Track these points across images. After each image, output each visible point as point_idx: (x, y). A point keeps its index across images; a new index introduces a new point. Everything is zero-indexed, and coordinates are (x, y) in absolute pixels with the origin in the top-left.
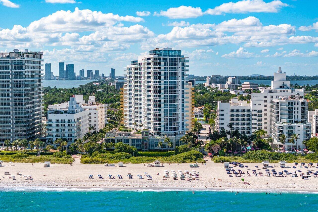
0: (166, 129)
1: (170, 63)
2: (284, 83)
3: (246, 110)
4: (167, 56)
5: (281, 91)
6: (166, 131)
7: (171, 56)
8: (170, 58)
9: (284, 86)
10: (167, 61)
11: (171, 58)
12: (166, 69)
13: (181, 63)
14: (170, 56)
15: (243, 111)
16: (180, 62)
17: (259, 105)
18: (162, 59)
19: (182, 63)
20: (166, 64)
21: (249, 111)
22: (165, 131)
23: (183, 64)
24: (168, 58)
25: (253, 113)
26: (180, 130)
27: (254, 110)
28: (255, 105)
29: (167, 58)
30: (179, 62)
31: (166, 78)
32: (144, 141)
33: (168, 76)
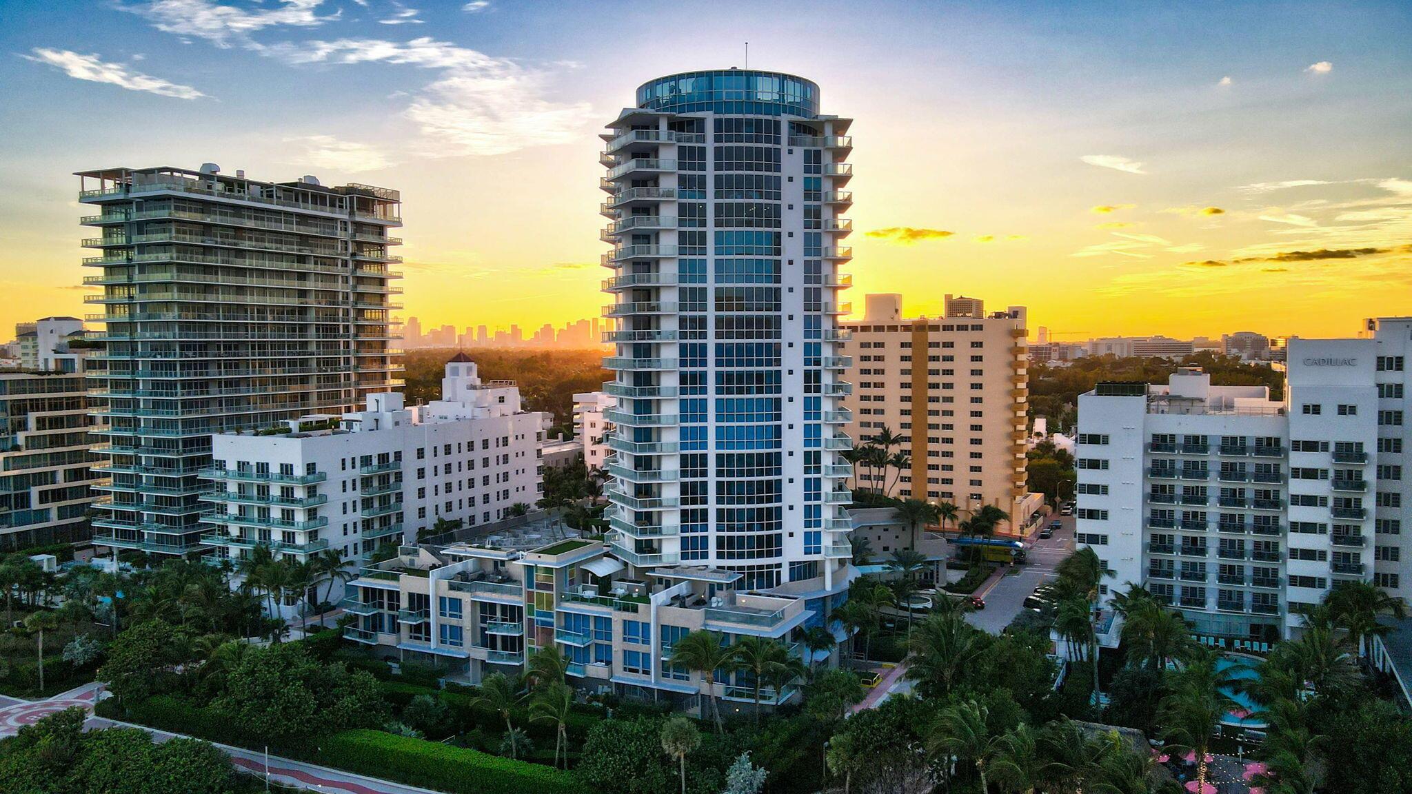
0: (693, 548)
1: (718, 151)
3: (1250, 443)
4: (700, 107)
6: (695, 556)
7: (728, 107)
8: (718, 123)
10: (700, 139)
11: (729, 121)
12: (691, 186)
13: (799, 151)
14: (718, 108)
15: (1231, 445)
16: (795, 148)
17: (1342, 410)
19: (807, 153)
20: (693, 157)
21: (1270, 446)
22: (684, 556)
23: (813, 161)
24: (709, 117)
25: (1299, 460)
26: (793, 550)
27: (1310, 446)
28: (1316, 410)
29: (701, 123)
30: (784, 146)
31: (691, 242)
32: (535, 617)
33: (710, 230)
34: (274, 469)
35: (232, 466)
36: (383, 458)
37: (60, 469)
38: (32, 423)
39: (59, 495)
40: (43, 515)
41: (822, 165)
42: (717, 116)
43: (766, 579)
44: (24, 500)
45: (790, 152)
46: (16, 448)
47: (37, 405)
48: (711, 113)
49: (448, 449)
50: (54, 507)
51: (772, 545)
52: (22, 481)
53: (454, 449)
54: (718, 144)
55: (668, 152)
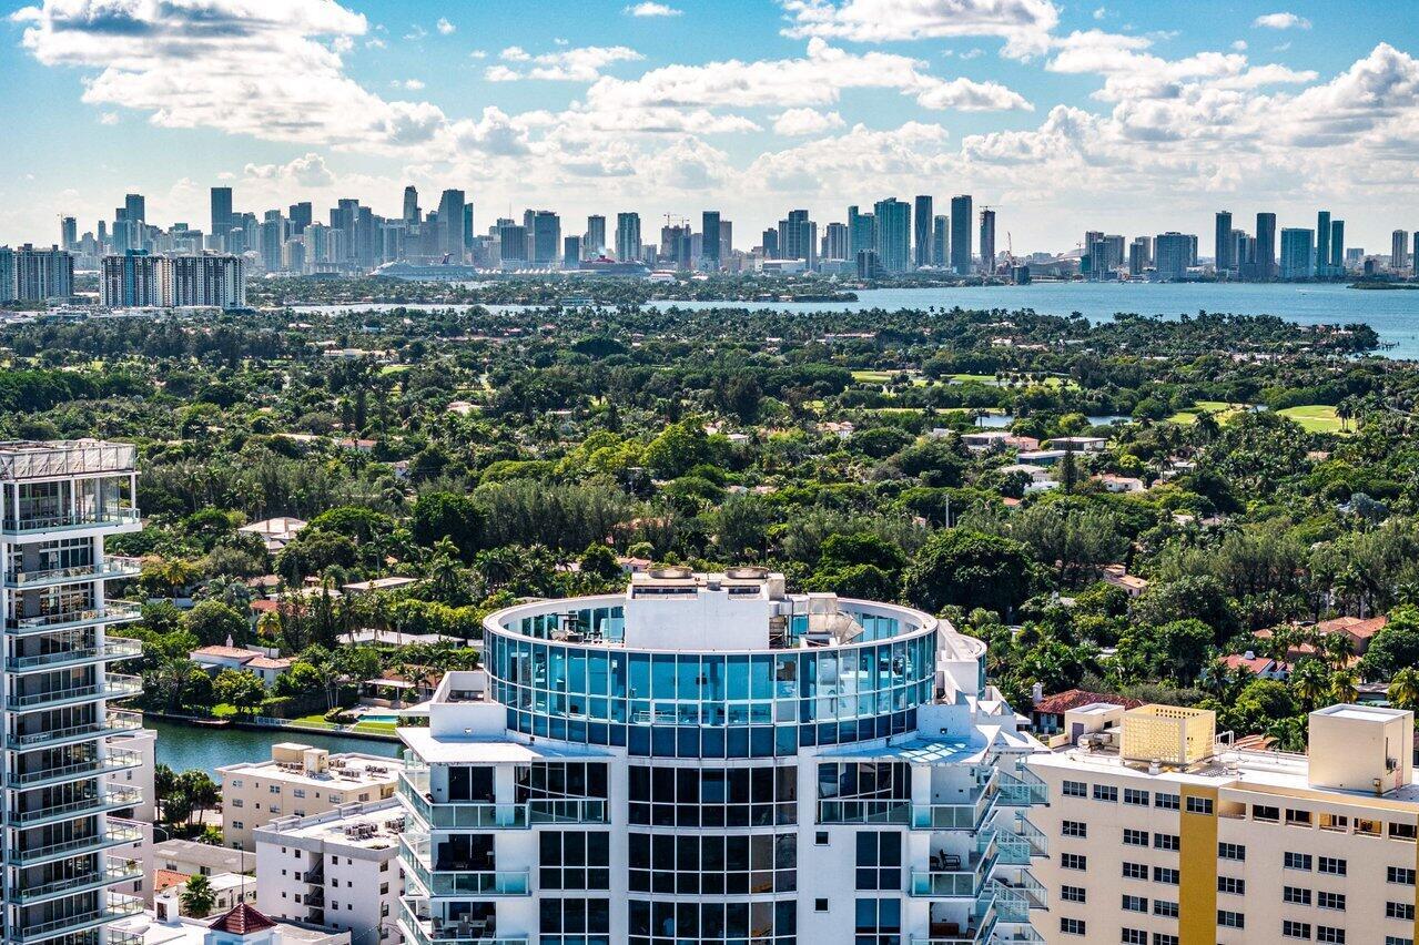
1: (637, 844)
4: (596, 735)
7: (662, 741)
8: (637, 776)
10: (594, 813)
11: (663, 775)
13: (844, 836)
14: (638, 742)
16: (833, 830)
18: (504, 787)
19: (864, 840)
23: (882, 858)
24: (618, 761)
29: (599, 773)
30: (806, 824)
41: (903, 868)
42: (637, 761)
45: (822, 839)
48: (623, 750)
54: (638, 829)
55: (516, 849)
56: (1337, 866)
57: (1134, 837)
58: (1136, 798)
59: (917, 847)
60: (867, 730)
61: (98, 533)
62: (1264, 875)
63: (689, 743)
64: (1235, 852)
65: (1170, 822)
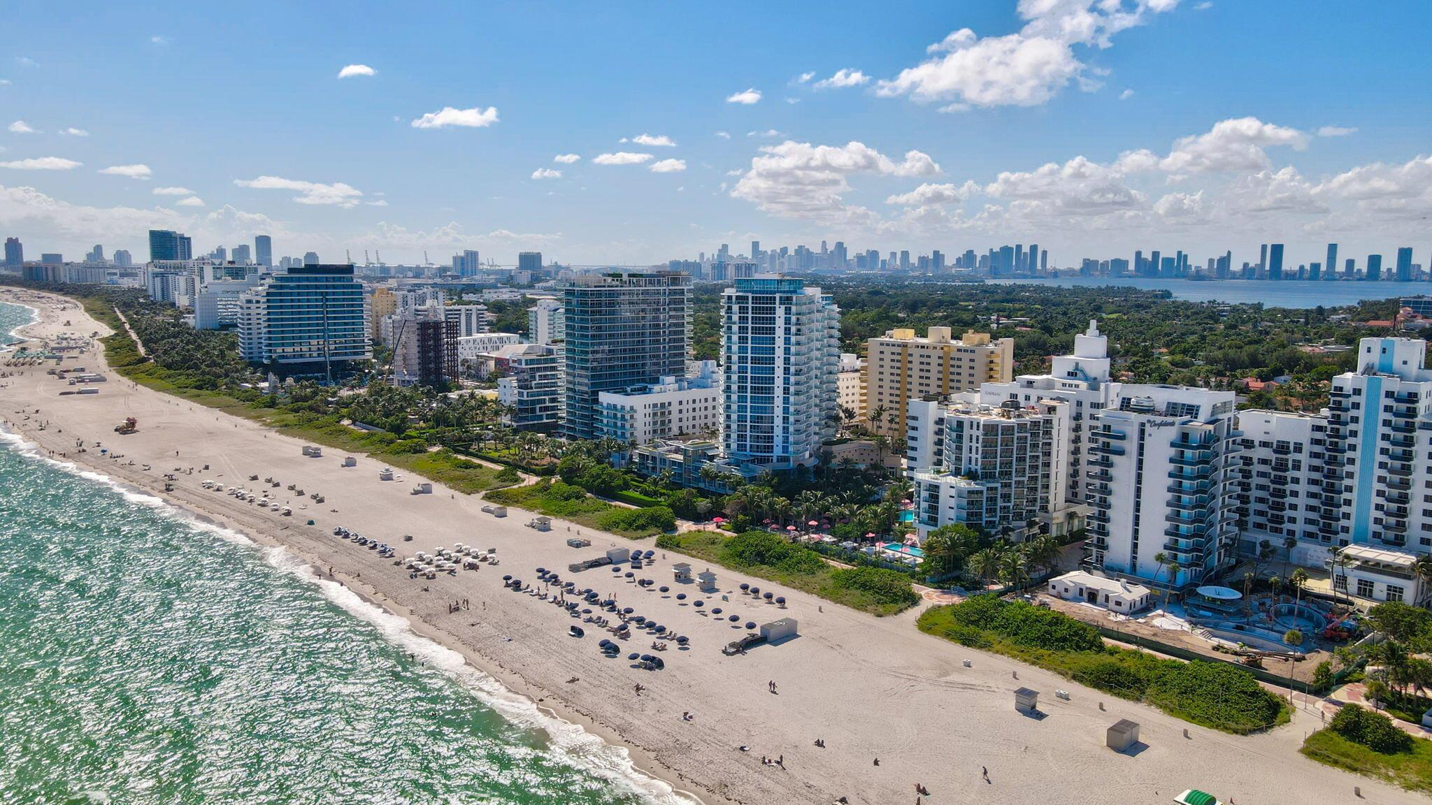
1: (753, 308)
2: (1077, 364)
4: (747, 291)
5: (1064, 385)
7: (757, 292)
8: (753, 298)
9: (1080, 374)
10: (746, 303)
11: (758, 297)
12: (743, 319)
13: (783, 307)
14: (754, 292)
18: (734, 299)
19: (786, 307)
20: (743, 310)
23: (789, 311)
24: (750, 295)
26: (778, 451)
29: (746, 298)
30: (777, 306)
31: (743, 340)
33: (750, 335)
34: (619, 407)
35: (605, 405)
36: (663, 405)
37: (547, 398)
38: (537, 378)
39: (546, 409)
40: (541, 417)
42: (753, 295)
43: (765, 461)
44: (533, 410)
45: (780, 307)
46: (531, 388)
47: (539, 369)
49: (694, 401)
50: (544, 414)
51: (770, 449)
52: (533, 402)
53: (697, 401)
54: (753, 305)
55: (735, 308)
56: (929, 357)
57: (893, 353)
58: (893, 345)
59: (794, 309)
60: (787, 292)
61: (686, 288)
62: (916, 360)
63: (760, 292)
64: (911, 355)
65: (899, 350)
